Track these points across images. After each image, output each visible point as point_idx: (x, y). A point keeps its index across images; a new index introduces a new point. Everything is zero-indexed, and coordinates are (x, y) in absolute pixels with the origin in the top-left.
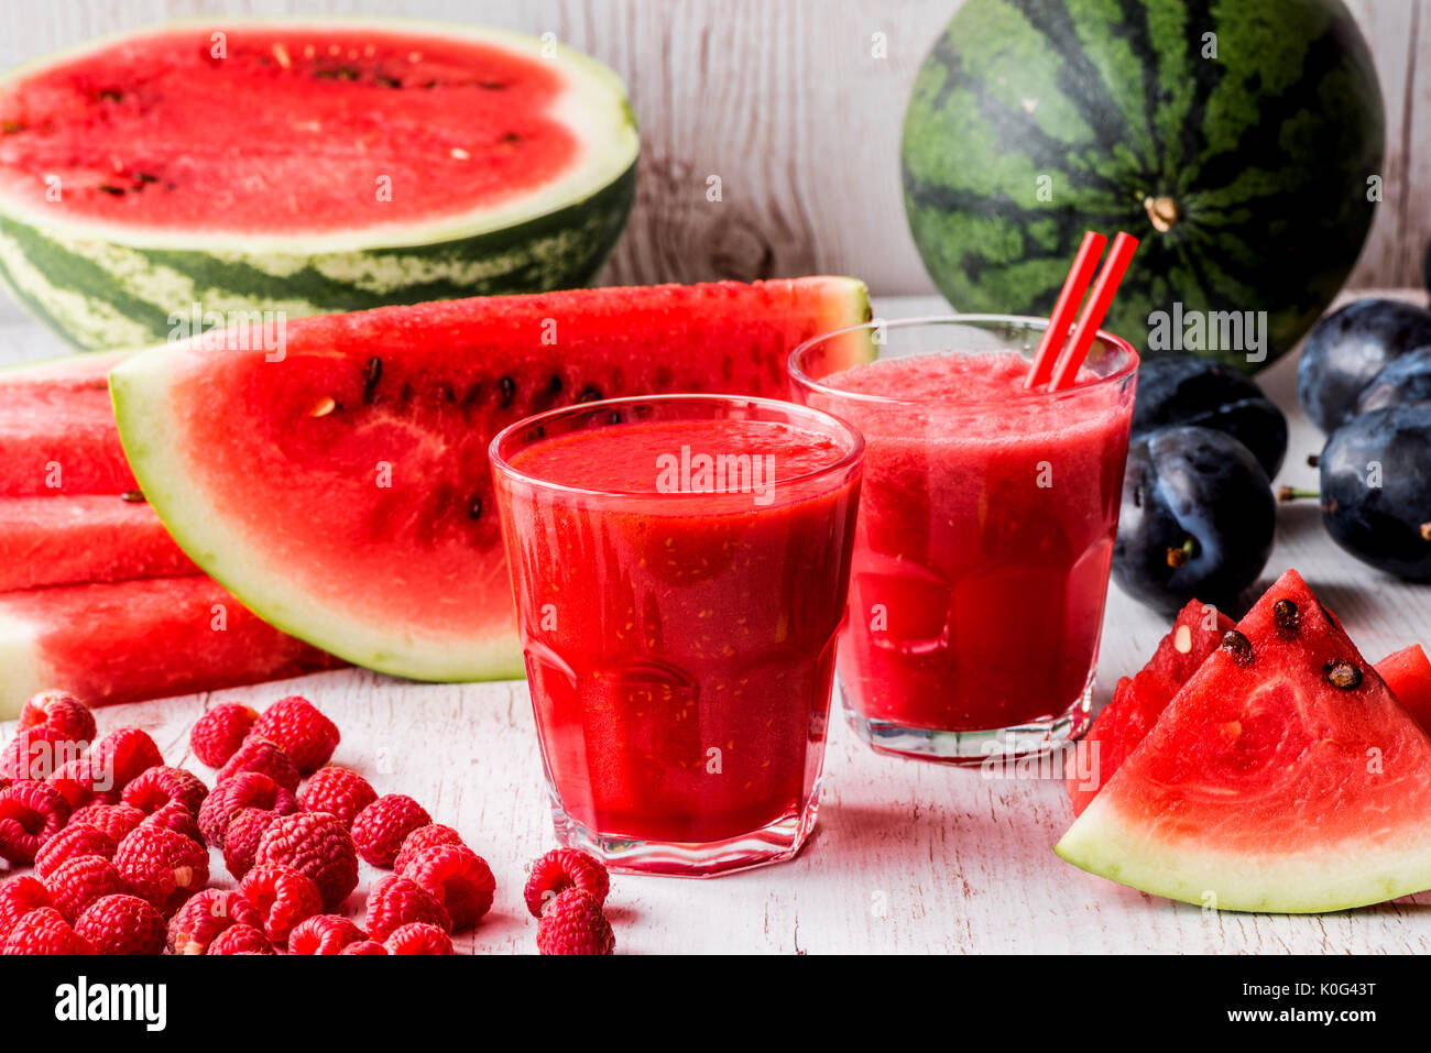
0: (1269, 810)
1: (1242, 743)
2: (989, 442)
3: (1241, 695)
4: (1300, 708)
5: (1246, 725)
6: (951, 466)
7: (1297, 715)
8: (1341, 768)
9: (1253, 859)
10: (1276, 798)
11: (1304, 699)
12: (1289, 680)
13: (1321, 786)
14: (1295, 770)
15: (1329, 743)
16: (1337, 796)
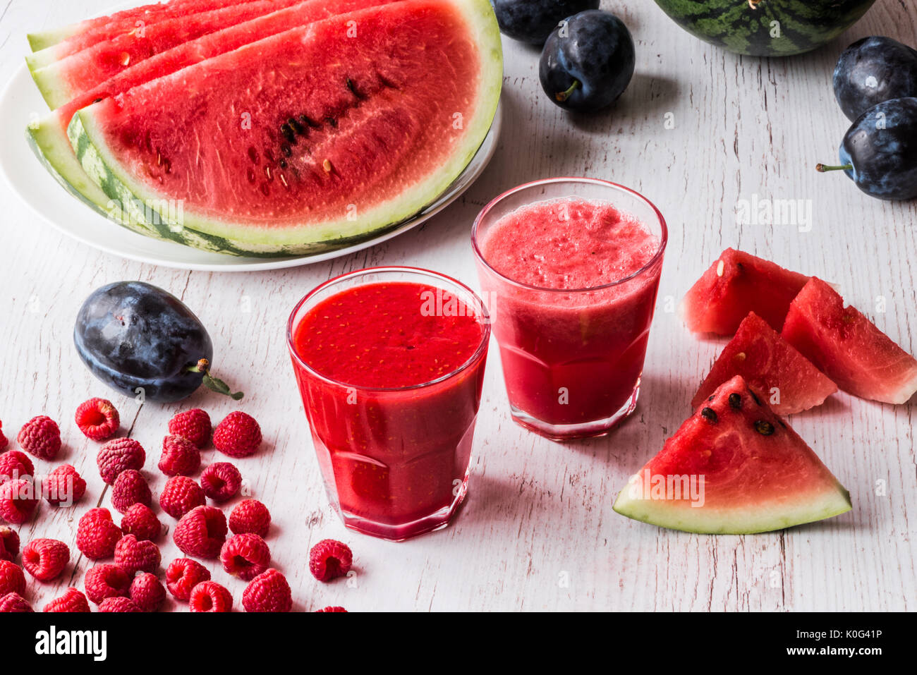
0: (725, 489)
1: (711, 459)
2: (565, 308)
3: (712, 439)
4: (742, 444)
5: (713, 451)
6: (550, 317)
7: (740, 447)
8: (762, 469)
9: (717, 511)
10: (729, 484)
11: (744, 440)
12: (737, 431)
13: (752, 478)
14: (739, 471)
15: (756, 459)
16: (760, 482)
